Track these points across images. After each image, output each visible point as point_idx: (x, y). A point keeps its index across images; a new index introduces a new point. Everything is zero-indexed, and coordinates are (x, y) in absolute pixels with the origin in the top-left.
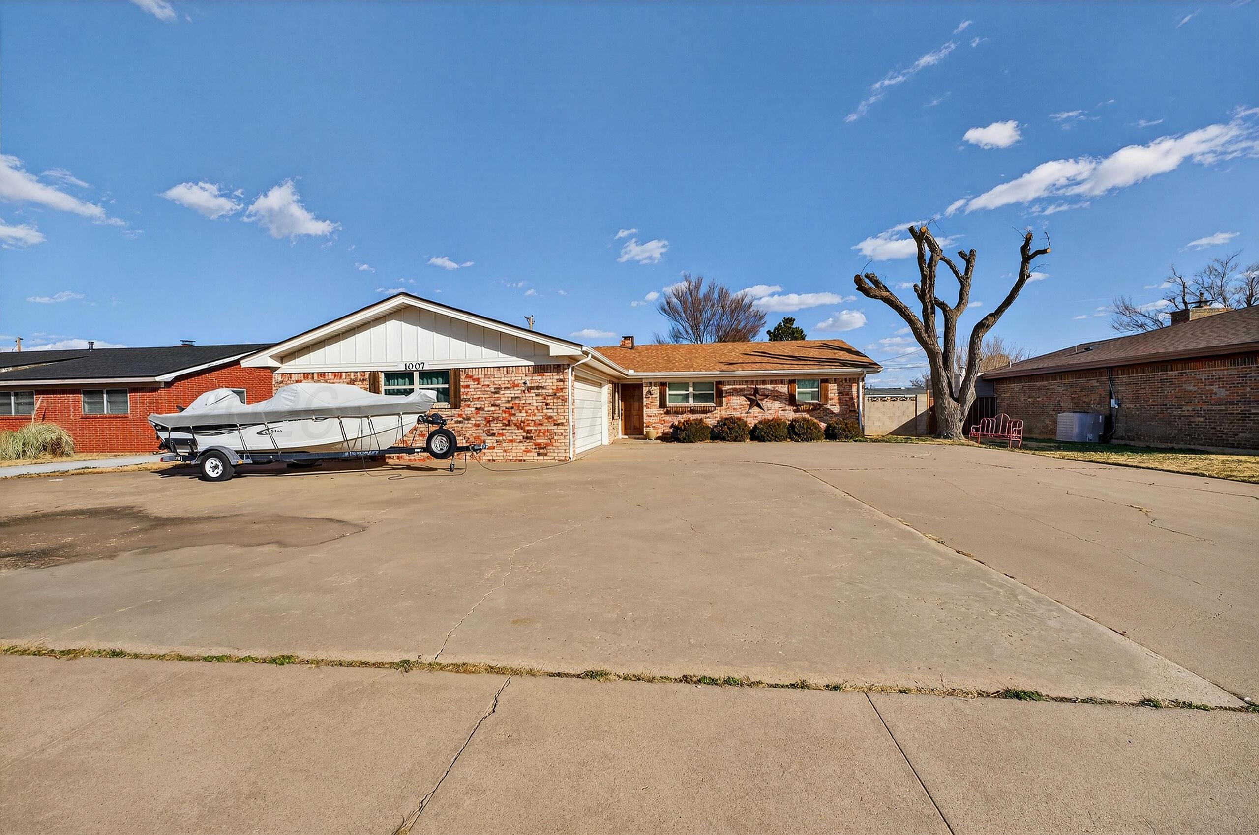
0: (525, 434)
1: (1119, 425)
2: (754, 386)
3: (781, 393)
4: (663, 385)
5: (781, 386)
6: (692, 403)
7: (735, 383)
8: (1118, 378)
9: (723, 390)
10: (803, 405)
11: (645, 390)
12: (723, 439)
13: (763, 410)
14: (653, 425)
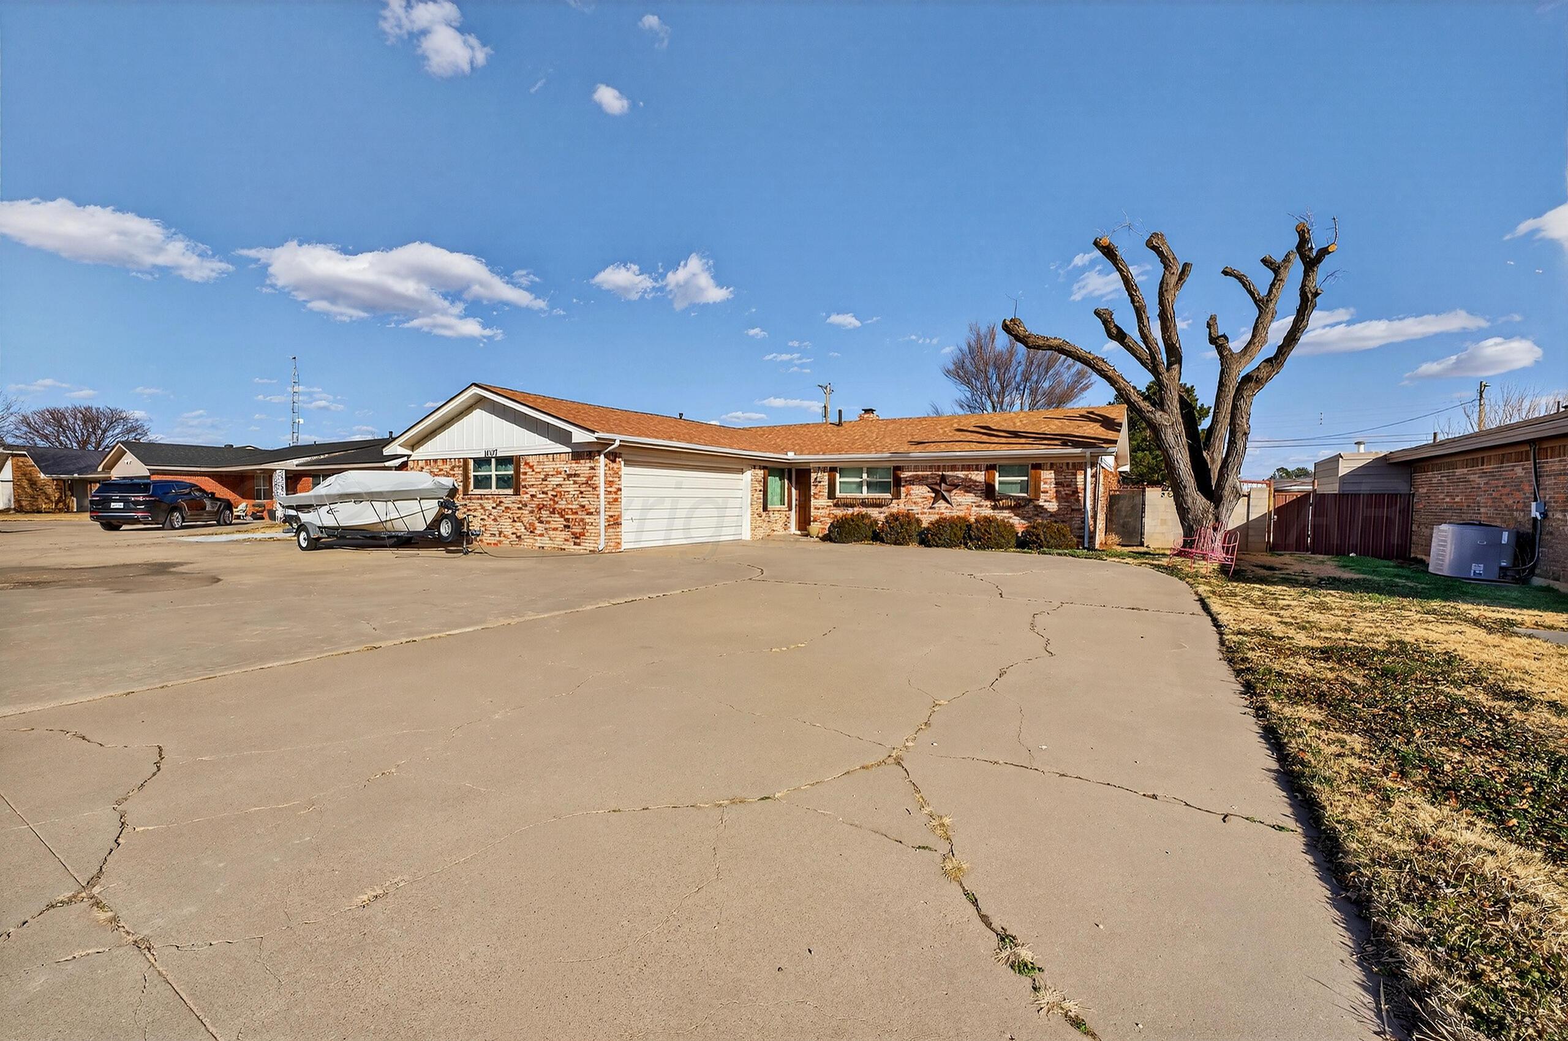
0: (565, 523)
1: (1544, 549)
2: (941, 473)
3: (976, 481)
4: (833, 470)
5: (976, 472)
6: (865, 493)
7: (916, 469)
8: (1547, 462)
9: (901, 478)
10: (1001, 500)
11: (813, 475)
12: (882, 541)
13: (951, 504)
14: (822, 519)
